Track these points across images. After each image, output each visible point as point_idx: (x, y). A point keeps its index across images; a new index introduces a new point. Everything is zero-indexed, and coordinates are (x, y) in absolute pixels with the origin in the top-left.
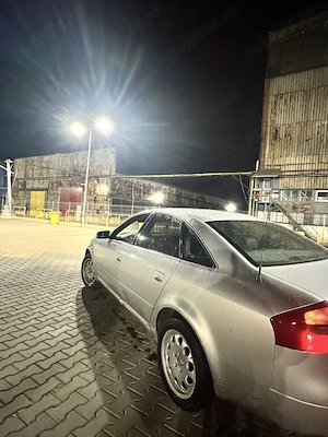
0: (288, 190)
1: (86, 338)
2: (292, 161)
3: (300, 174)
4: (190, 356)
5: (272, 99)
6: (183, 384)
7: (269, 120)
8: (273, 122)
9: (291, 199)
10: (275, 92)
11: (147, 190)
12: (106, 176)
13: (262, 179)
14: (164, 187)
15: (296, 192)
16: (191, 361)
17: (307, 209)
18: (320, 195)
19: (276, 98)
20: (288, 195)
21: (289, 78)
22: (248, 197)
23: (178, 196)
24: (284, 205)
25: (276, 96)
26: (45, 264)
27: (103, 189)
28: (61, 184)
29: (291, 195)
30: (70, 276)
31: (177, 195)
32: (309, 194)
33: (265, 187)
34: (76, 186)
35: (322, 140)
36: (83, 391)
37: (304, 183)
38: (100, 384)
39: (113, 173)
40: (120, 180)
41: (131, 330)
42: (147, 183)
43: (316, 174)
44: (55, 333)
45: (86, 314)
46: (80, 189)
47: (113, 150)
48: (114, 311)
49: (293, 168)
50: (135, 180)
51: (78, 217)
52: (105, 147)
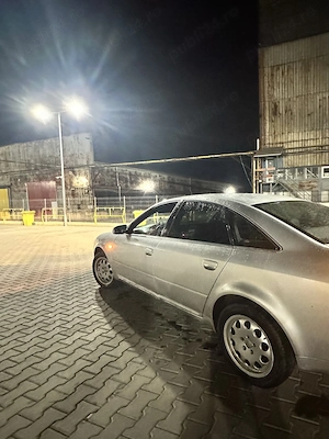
0: (292, 169)
1: (127, 338)
2: (294, 138)
3: (304, 151)
4: (263, 336)
5: (267, 70)
6: (257, 364)
7: (266, 95)
8: (271, 96)
9: (297, 178)
10: (271, 63)
11: (135, 179)
12: (83, 166)
13: (264, 159)
14: (154, 174)
15: (301, 169)
16: (266, 341)
17: (313, 187)
18: (326, 171)
19: (272, 70)
20: (293, 174)
21: (284, 47)
22: (251, 179)
23: (171, 182)
24: (289, 184)
25: (272, 67)
26: (41, 269)
27: (82, 181)
28: (26, 179)
29: (297, 173)
30: (78, 279)
31: (169, 182)
32: (315, 170)
33: (268, 167)
34: (47, 179)
35: (324, 114)
36: (149, 388)
37: (309, 160)
38: (163, 379)
39: (91, 162)
40: (101, 171)
41: (173, 323)
42: (133, 170)
43: (321, 149)
44: (90, 338)
45: (115, 315)
46: (52, 184)
47: (87, 135)
48: (146, 308)
49: (296, 145)
50: (118, 168)
51: (55, 216)
52: (77, 133)
